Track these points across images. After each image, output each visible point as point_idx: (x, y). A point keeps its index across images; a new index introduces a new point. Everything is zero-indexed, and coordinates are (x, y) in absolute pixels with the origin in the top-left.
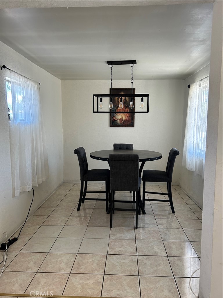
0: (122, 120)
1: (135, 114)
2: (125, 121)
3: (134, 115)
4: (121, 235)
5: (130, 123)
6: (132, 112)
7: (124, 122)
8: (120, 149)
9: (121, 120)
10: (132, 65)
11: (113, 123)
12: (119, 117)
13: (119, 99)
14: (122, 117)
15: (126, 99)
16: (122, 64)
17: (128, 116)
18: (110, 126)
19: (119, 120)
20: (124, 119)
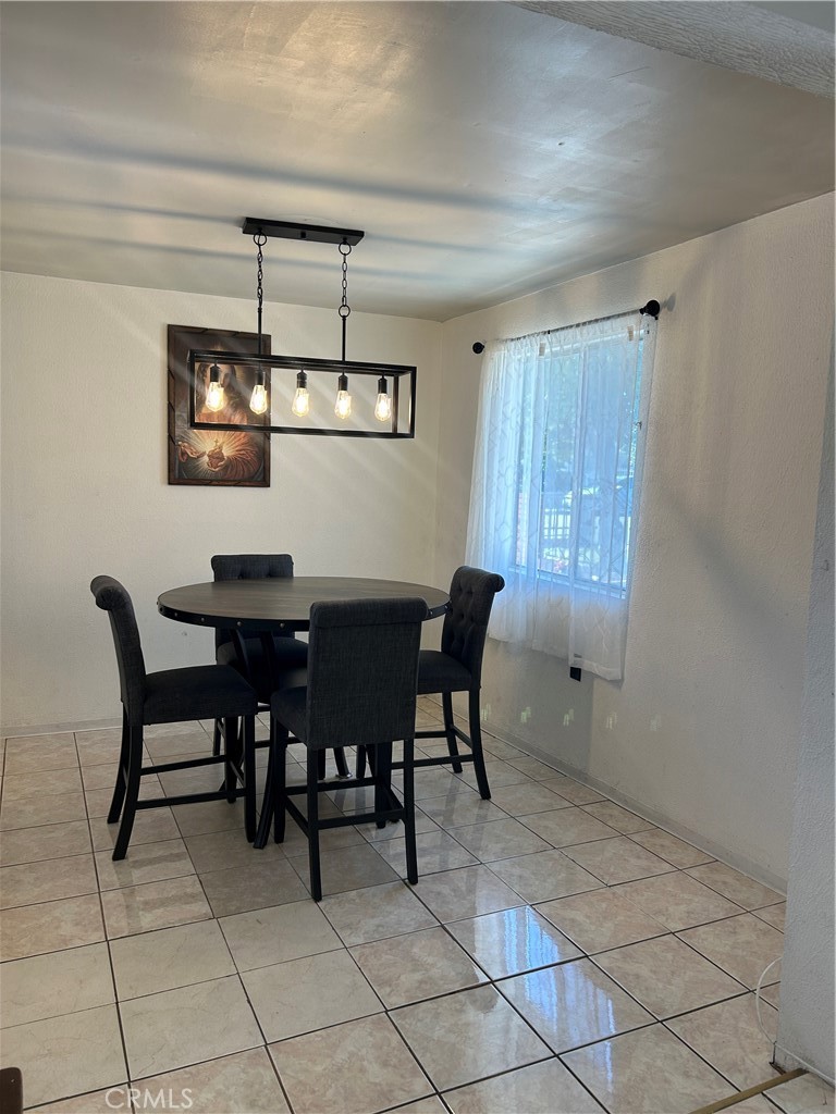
0: (222, 459)
1: (274, 436)
2: (231, 464)
3: (269, 438)
4: (376, 921)
5: (253, 471)
7: (226, 467)
8: (244, 576)
9: (216, 456)
10: (345, 248)
11: (182, 472)
12: (207, 444)
13: (205, 371)
14: (220, 448)
15: (233, 372)
16: (303, 237)
17: (243, 441)
18: (170, 483)
19: (206, 458)
20: (227, 452)
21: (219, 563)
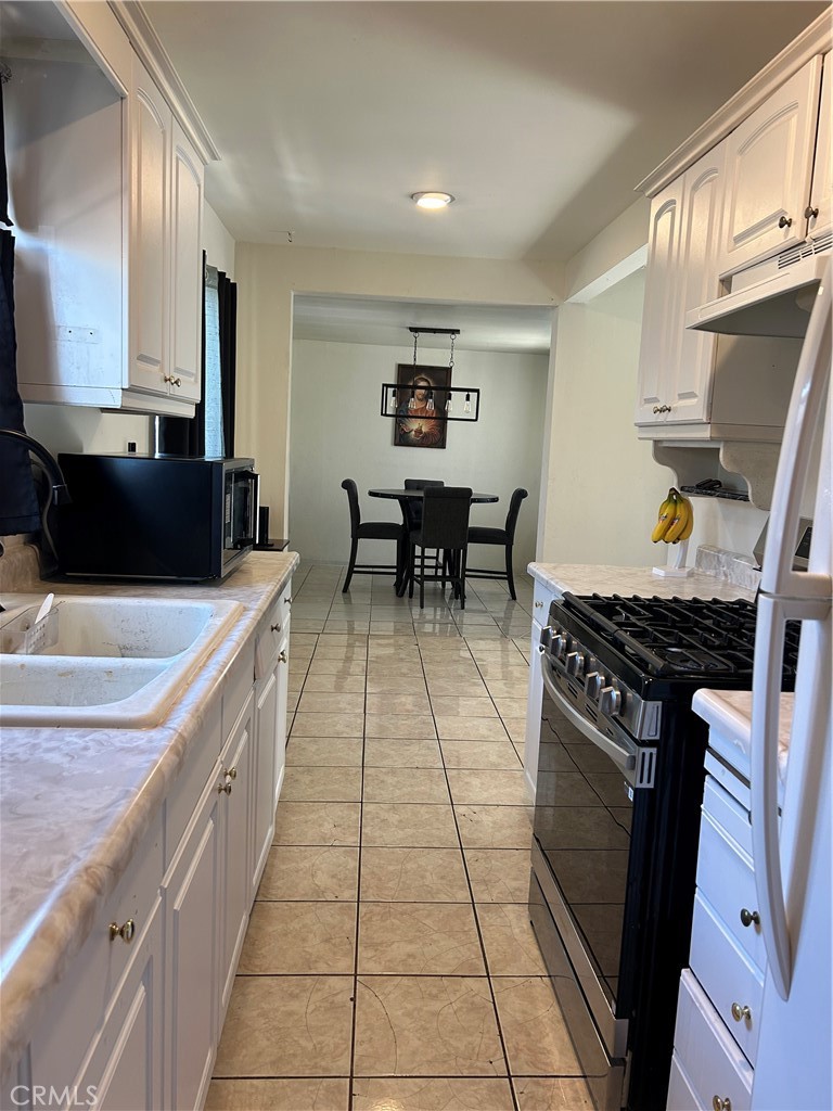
0: (421, 433)
2: (426, 435)
5: (437, 440)
6: (442, 418)
7: (423, 438)
9: (419, 431)
10: (453, 336)
11: (401, 439)
12: (414, 425)
14: (421, 428)
17: (432, 425)
18: (396, 445)
19: (413, 433)
20: (424, 430)
21: (408, 483)
